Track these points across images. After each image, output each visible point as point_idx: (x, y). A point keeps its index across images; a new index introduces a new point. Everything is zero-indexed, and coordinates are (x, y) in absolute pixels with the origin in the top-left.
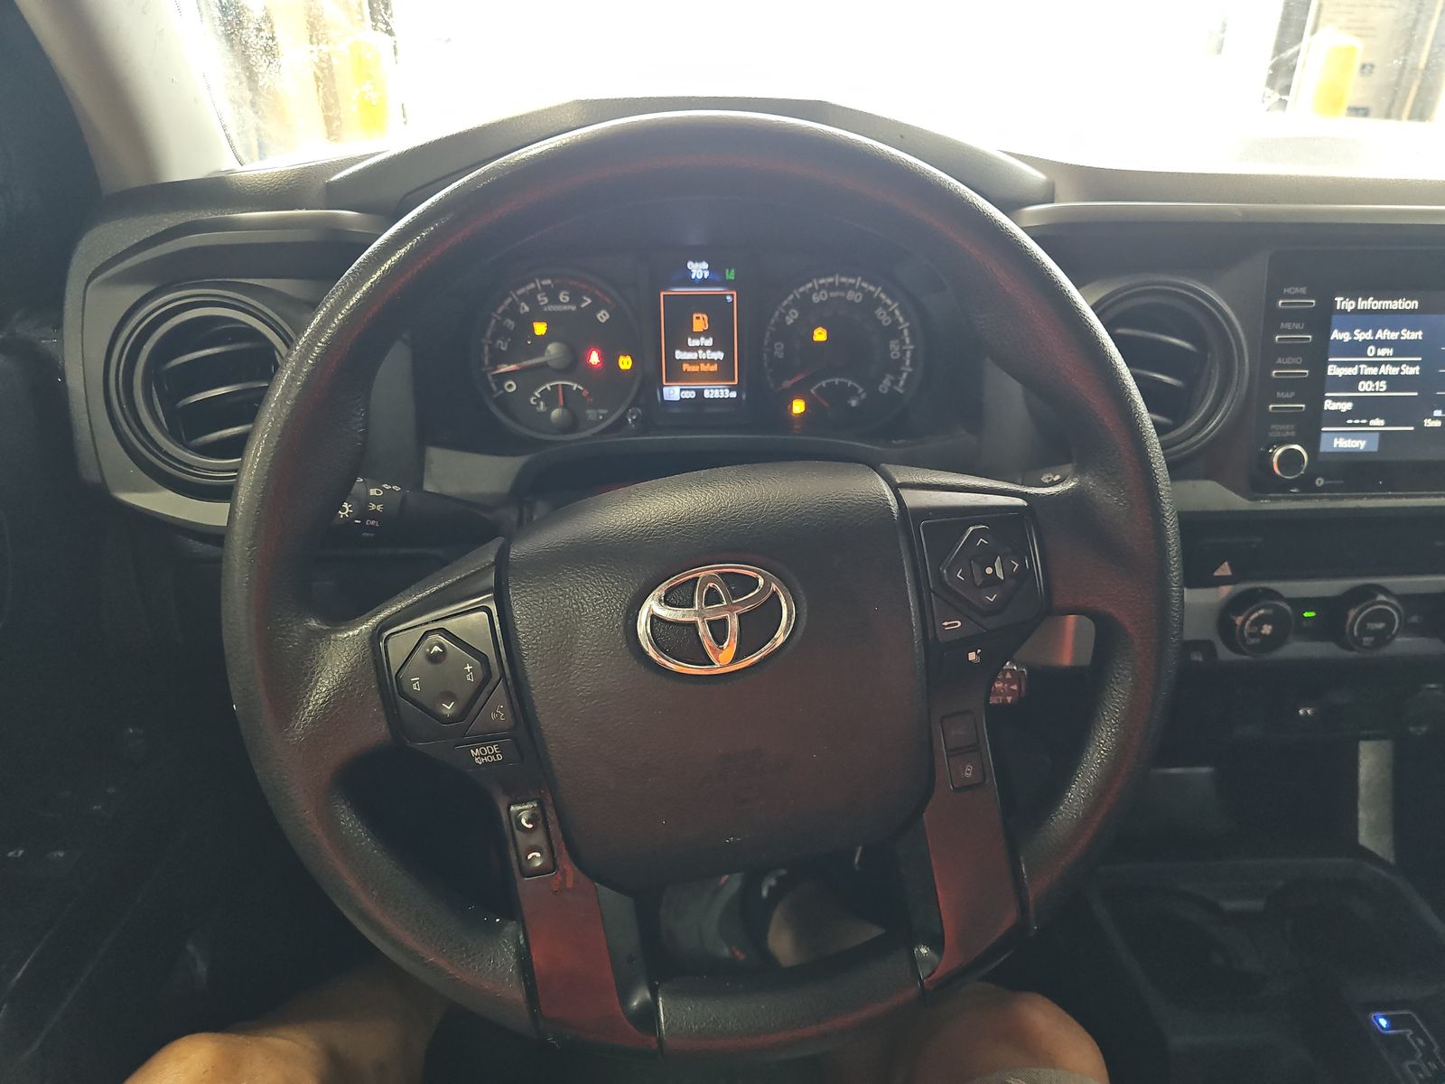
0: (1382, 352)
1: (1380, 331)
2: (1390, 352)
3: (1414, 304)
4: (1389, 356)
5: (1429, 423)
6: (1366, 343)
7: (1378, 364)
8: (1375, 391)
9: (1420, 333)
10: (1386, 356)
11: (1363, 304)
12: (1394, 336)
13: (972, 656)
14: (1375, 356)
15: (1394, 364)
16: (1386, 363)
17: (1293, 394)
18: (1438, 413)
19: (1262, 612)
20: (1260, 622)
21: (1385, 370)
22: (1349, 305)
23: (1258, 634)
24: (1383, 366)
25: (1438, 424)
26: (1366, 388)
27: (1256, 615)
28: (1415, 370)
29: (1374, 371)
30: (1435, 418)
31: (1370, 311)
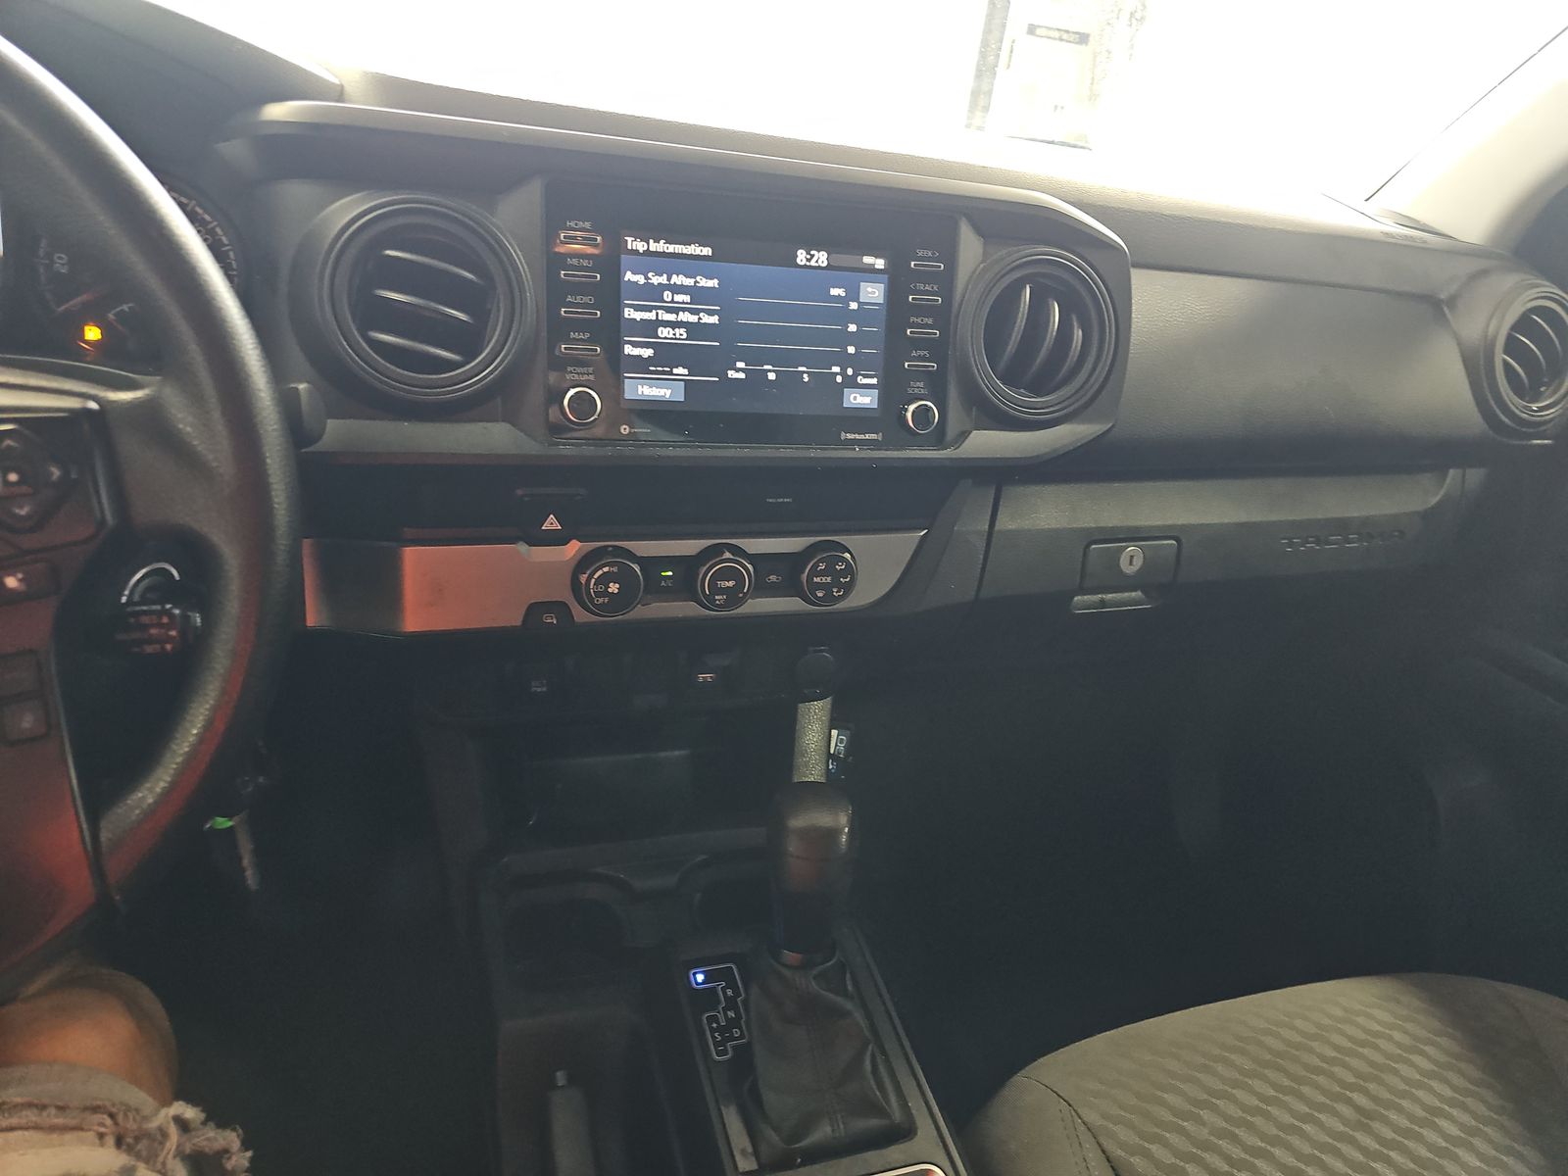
0: (679, 298)
1: (674, 276)
2: (687, 298)
3: (707, 251)
4: (687, 303)
5: (732, 374)
6: (662, 287)
7: (676, 311)
8: (676, 339)
9: (716, 281)
10: (683, 303)
11: (653, 246)
12: (689, 282)
13: (11, 582)
14: (672, 301)
15: (693, 312)
16: (684, 310)
17: (588, 335)
18: (741, 365)
19: (606, 569)
20: (605, 580)
21: (685, 317)
22: (641, 246)
23: (606, 593)
24: (681, 313)
25: (742, 375)
26: (665, 334)
27: (600, 572)
28: (714, 319)
29: (671, 317)
30: (738, 370)
31: (663, 254)
